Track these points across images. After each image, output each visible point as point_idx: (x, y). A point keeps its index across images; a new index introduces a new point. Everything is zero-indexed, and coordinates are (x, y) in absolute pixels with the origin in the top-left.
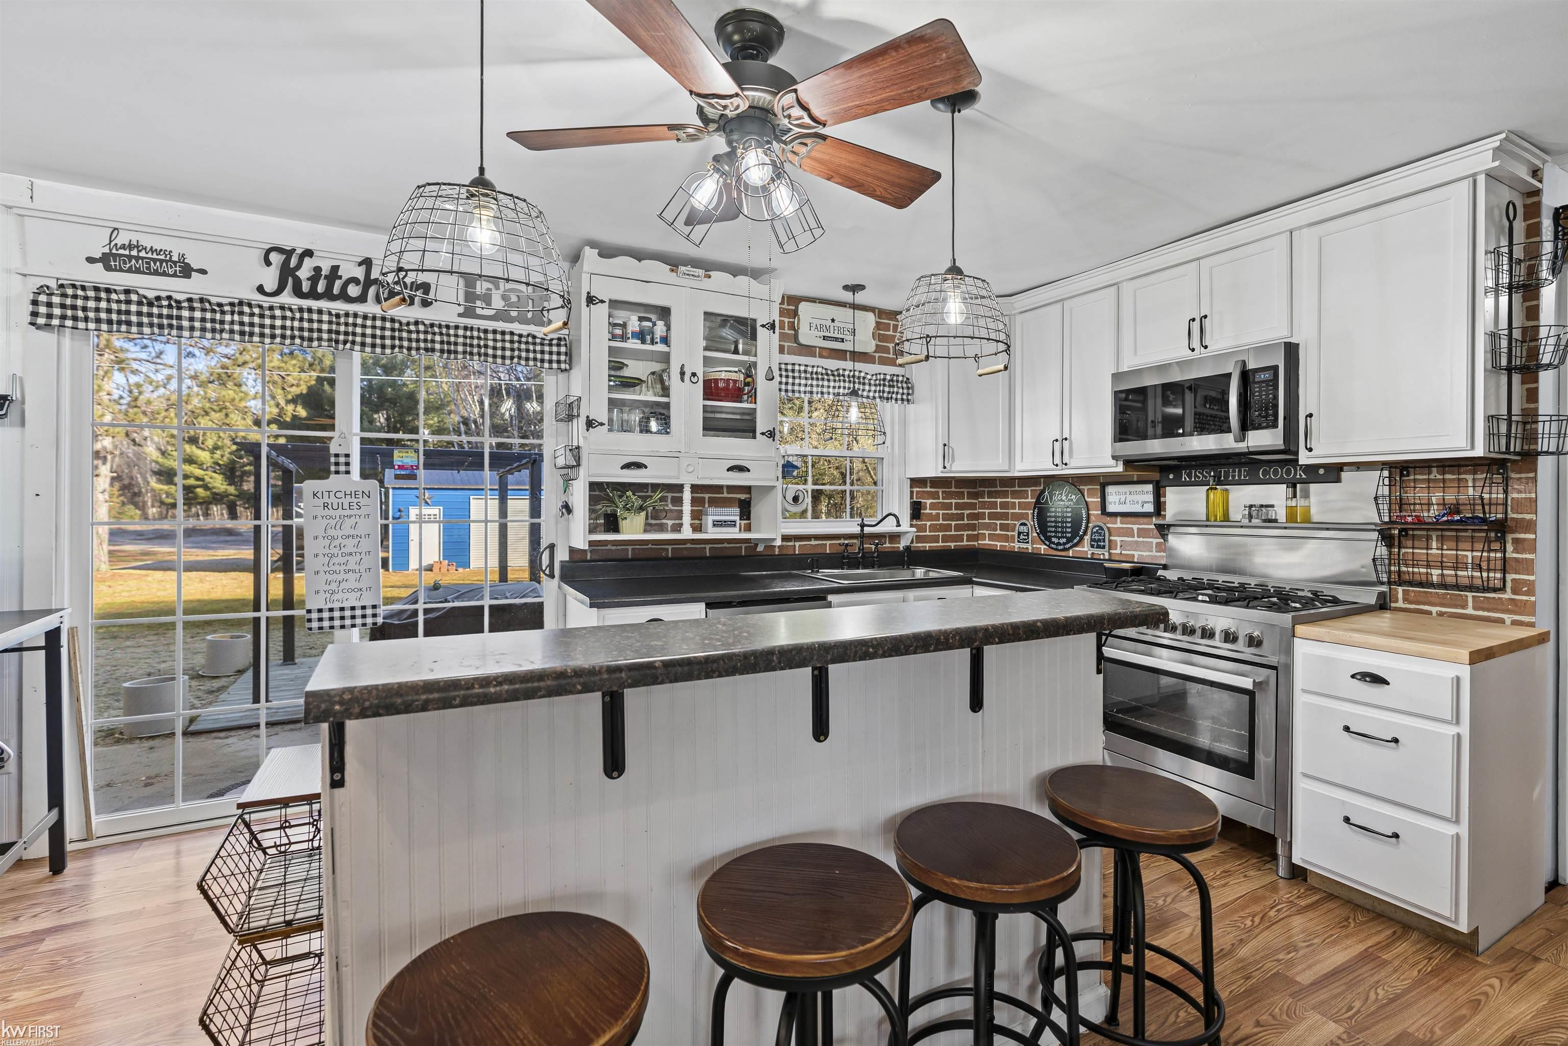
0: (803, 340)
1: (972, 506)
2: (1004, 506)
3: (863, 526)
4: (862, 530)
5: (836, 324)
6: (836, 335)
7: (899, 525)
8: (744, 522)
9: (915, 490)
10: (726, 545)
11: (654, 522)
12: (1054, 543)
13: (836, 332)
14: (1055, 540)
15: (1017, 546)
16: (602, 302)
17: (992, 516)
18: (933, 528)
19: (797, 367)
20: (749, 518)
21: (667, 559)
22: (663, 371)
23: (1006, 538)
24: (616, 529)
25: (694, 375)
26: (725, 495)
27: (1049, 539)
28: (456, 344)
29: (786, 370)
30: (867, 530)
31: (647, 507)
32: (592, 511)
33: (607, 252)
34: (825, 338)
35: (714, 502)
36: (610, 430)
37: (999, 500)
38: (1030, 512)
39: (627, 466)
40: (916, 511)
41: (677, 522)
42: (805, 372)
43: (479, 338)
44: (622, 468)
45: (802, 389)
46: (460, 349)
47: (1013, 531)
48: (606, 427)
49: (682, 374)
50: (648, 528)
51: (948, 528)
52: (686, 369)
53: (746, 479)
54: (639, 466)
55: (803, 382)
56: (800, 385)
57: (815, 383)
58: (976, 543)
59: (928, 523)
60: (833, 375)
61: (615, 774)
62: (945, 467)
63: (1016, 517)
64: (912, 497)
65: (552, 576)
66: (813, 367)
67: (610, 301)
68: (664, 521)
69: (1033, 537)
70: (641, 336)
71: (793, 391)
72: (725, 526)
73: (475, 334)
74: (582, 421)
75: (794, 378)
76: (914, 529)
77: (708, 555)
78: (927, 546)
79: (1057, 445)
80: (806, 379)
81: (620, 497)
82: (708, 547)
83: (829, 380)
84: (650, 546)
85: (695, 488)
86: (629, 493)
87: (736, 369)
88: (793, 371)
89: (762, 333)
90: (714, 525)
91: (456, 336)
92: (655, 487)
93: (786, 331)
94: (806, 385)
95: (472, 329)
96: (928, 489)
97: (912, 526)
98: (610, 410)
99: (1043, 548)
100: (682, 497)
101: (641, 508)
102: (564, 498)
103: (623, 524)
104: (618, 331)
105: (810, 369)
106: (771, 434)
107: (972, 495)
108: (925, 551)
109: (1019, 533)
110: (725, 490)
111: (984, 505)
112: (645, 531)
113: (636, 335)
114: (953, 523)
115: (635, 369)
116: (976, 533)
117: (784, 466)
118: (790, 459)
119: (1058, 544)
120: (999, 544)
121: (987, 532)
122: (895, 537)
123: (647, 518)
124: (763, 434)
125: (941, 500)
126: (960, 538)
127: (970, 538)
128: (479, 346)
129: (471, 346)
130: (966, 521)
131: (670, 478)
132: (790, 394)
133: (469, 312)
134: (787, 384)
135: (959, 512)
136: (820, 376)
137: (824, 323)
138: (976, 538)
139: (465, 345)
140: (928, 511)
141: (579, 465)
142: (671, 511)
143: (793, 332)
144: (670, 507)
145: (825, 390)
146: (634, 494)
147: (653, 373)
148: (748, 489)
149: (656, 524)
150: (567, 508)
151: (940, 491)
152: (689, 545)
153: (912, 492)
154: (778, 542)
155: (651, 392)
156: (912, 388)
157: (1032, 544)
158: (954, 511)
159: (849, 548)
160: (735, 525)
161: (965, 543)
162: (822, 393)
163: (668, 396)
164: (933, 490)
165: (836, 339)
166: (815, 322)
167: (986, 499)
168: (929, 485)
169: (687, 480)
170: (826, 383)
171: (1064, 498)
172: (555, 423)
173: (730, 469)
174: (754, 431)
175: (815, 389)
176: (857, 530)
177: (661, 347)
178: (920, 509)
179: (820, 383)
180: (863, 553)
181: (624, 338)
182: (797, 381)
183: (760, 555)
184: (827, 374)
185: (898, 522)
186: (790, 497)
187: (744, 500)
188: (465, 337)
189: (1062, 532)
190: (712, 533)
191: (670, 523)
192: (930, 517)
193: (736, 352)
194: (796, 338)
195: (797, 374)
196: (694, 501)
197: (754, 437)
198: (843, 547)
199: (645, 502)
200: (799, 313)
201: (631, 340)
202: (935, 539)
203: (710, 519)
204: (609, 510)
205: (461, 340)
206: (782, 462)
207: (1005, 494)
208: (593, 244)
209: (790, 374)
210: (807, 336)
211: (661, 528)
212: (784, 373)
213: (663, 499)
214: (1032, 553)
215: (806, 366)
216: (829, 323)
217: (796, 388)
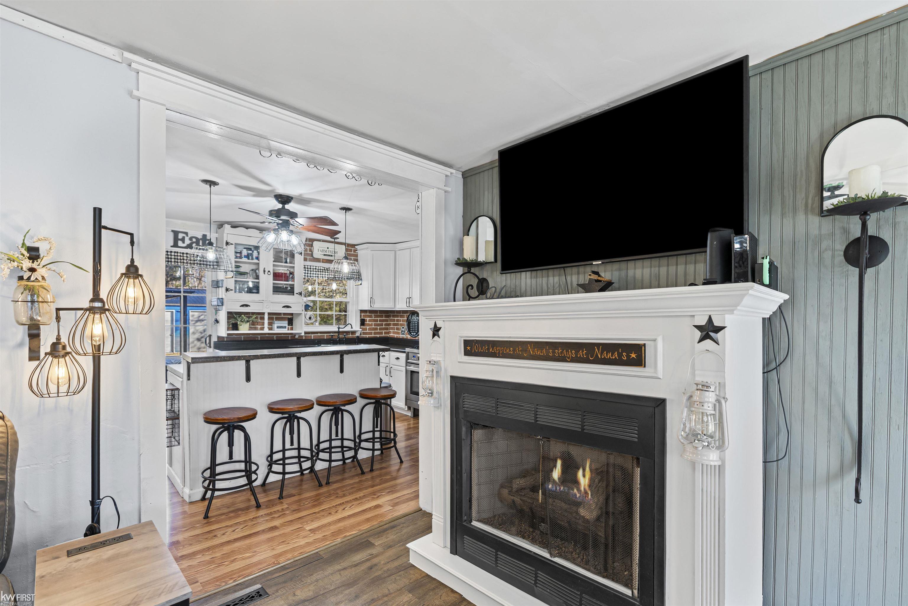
0: (315, 256)
1: (387, 321)
2: (398, 320)
3: (339, 328)
4: (339, 330)
5: (329, 249)
6: (329, 254)
7: (352, 328)
8: (290, 327)
9: (362, 314)
10: (283, 335)
11: (252, 326)
12: (412, 335)
13: (329, 252)
14: (412, 333)
15: (401, 336)
16: (232, 244)
17: (394, 325)
18: (370, 329)
19: (312, 267)
20: (292, 325)
21: (258, 341)
22: (257, 269)
23: (398, 333)
24: (237, 329)
25: (269, 271)
26: (282, 316)
27: (411, 333)
28: (171, 258)
29: (308, 268)
30: (340, 330)
31: (250, 321)
32: (228, 322)
33: (234, 226)
34: (324, 255)
35: (277, 319)
36: (235, 292)
37: (396, 318)
38: (405, 323)
39: (242, 306)
40: (363, 322)
41: (262, 326)
42: (316, 269)
43: (180, 256)
44: (240, 306)
45: (314, 275)
46: (173, 260)
47: (400, 330)
48: (233, 291)
49: (264, 271)
50: (250, 329)
51: (376, 329)
52: (266, 270)
53: (290, 311)
54: (247, 306)
55: (314, 273)
56: (313, 274)
57: (319, 273)
58: (388, 335)
59: (368, 327)
60: (327, 270)
61: (248, 381)
62: (371, 306)
63: (401, 325)
64: (361, 317)
65: (210, 347)
66: (319, 267)
67: (235, 244)
68: (257, 326)
69: (406, 333)
70: (247, 257)
71: (310, 276)
72: (282, 328)
73: (179, 254)
74: (224, 289)
75: (311, 271)
76: (361, 330)
77: (275, 339)
78: (367, 336)
79: (408, 299)
80: (316, 271)
81: (239, 317)
82: (275, 336)
83: (325, 272)
84: (251, 336)
85: (269, 314)
86: (243, 316)
87: (286, 269)
88: (310, 268)
89: (297, 256)
90: (277, 328)
91: (171, 255)
92: (253, 313)
93: (308, 252)
94: (316, 274)
95: (177, 253)
96: (368, 314)
97: (360, 328)
98: (235, 284)
99: (409, 337)
100: (264, 317)
101: (248, 321)
102: (215, 317)
103: (240, 327)
104: (238, 255)
105: (317, 268)
106: (300, 294)
107: (386, 316)
108: (366, 338)
109: (402, 331)
110: (282, 314)
111: (391, 320)
112: (249, 330)
113: (245, 257)
114: (378, 327)
115: (245, 268)
116: (388, 331)
117: (305, 306)
118: (308, 303)
119: (413, 335)
120: (396, 335)
121: (392, 331)
122: (354, 332)
123: (250, 325)
124: (297, 294)
125: (373, 318)
126: (381, 333)
127: (385, 333)
128: (181, 259)
129: (177, 259)
130: (384, 327)
131: (260, 310)
132: (309, 277)
133: (175, 245)
134: (308, 273)
135: (381, 323)
136: (322, 271)
137: (324, 249)
138: (389, 333)
139: (175, 259)
140: (368, 322)
141: (223, 305)
142: (260, 322)
143: (311, 253)
144: (260, 321)
145: (324, 276)
146: (245, 316)
147: (253, 270)
148: (292, 314)
149: (253, 327)
150: (217, 321)
151: (373, 315)
152: (267, 336)
153: (361, 315)
154: (303, 334)
155: (251, 277)
156: (361, 275)
157: (406, 335)
158: (379, 323)
159: (333, 337)
160: (286, 328)
161: (384, 335)
162: (322, 277)
163: (258, 279)
164: (370, 314)
165: (329, 255)
166: (320, 249)
167: (392, 318)
168: (368, 312)
169: (266, 311)
170: (324, 273)
171: (415, 318)
172: (211, 287)
173: (284, 307)
174: (293, 292)
175: (319, 276)
176: (337, 330)
177: (256, 261)
178: (364, 322)
179: (322, 273)
180: (339, 339)
181: (241, 257)
182: (312, 272)
183: (297, 339)
184: (325, 270)
185: (352, 327)
186: (308, 317)
187: (290, 318)
188: (175, 256)
189: (415, 331)
190: (276, 331)
191: (259, 327)
192: (369, 325)
193: (286, 262)
194: (312, 255)
195: (312, 270)
196: (269, 319)
197: (294, 295)
198: (331, 336)
199: (249, 319)
200: (313, 245)
201: (243, 258)
202: (371, 333)
203: (275, 326)
204: (234, 322)
205: (173, 257)
206: (304, 304)
207: (397, 316)
208: (228, 223)
209: (309, 270)
210: (317, 254)
211: (256, 329)
212: (307, 269)
213: (256, 318)
214: (406, 339)
215: (316, 267)
216: (326, 249)
217: (312, 275)
